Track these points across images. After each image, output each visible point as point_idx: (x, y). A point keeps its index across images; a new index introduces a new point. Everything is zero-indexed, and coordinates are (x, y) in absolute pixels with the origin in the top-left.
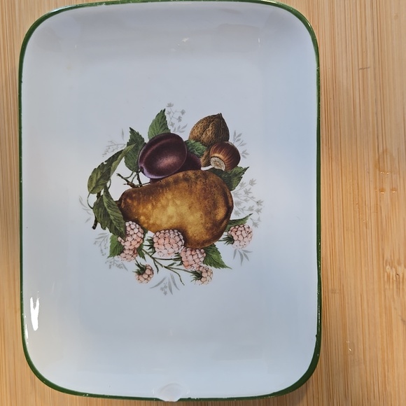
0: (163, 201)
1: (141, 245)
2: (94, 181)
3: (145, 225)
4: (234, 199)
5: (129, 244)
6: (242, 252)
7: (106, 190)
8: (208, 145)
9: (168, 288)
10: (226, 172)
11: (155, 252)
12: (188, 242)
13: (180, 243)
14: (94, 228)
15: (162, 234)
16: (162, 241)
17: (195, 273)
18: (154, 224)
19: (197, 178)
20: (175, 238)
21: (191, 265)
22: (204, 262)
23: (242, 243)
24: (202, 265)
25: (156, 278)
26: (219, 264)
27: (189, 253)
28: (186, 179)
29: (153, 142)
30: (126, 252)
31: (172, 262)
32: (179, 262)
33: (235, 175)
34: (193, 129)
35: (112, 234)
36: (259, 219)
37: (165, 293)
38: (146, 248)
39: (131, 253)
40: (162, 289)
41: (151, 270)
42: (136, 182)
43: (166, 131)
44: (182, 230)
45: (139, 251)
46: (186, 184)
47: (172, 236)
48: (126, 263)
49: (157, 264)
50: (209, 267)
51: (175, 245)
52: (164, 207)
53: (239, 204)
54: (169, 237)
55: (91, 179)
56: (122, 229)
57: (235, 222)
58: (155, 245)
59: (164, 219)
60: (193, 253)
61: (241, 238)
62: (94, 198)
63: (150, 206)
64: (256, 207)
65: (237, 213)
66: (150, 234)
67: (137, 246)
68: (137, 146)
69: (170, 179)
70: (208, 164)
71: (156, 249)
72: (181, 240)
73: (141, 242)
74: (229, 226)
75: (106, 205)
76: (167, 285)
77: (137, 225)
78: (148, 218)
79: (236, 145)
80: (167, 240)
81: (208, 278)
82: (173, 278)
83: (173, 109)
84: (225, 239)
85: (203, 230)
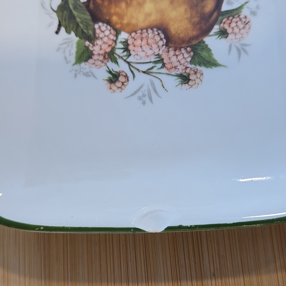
1: (113, 49)
3: (118, 26)
5: (97, 49)
6: (239, 46)
9: (146, 97)
11: (130, 55)
12: (170, 41)
13: (161, 43)
14: (57, 33)
15: (139, 35)
16: (138, 42)
17: (180, 76)
18: (128, 24)
20: (156, 39)
21: (175, 67)
22: (191, 62)
23: (239, 36)
24: (189, 65)
25: (132, 85)
26: (211, 63)
27: (172, 53)
30: (95, 57)
31: (151, 65)
32: (160, 65)
35: (77, 39)
36: (258, 7)
37: (144, 103)
38: (119, 52)
39: (101, 58)
40: (140, 98)
41: (126, 76)
44: (163, 28)
45: (110, 56)
47: (151, 35)
48: (95, 70)
49: (133, 69)
50: (198, 67)
51: (155, 46)
52: (141, 5)
54: (147, 37)
56: (91, 32)
57: (227, 12)
58: (131, 48)
59: (141, 17)
60: (177, 53)
61: (236, 30)
63: (123, 5)
66: (123, 36)
67: (108, 50)
71: (131, 52)
72: (161, 39)
73: (113, 45)
74: (220, 18)
75: (71, 7)
76: (146, 93)
77: (109, 27)
78: (121, 17)
80: (144, 42)
81: (198, 81)
82: (153, 84)
84: (216, 34)
85: (189, 26)
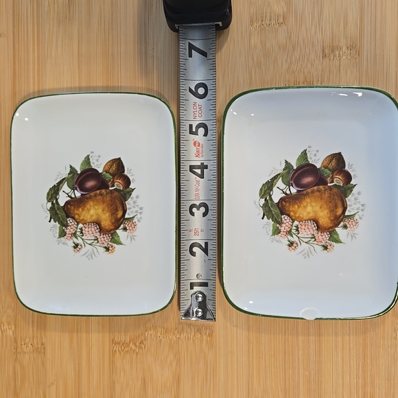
0: (305, 204)
1: (291, 229)
2: (263, 191)
3: (293, 218)
4: (348, 203)
5: (283, 228)
6: (352, 234)
7: (270, 196)
8: (333, 171)
9: (307, 255)
10: (343, 187)
11: (299, 233)
12: (319, 228)
13: (314, 229)
14: (263, 219)
15: (304, 223)
16: (303, 227)
17: (323, 246)
18: (298, 217)
19: (325, 190)
20: (312, 226)
21: (321, 242)
22: (329, 240)
23: (352, 229)
25: (300, 248)
26: (338, 241)
27: (320, 234)
28: (319, 191)
29: (298, 169)
30: (282, 233)
31: (309, 239)
32: (313, 240)
33: (349, 189)
34: (323, 161)
35: (273, 222)
36: (363, 215)
37: (305, 258)
38: (293, 231)
39: (285, 233)
40: (303, 255)
41: (297, 244)
42: (288, 192)
43: (307, 162)
44: (316, 221)
45: (289, 233)
46: (318, 194)
48: (281, 239)
49: (300, 241)
50: (332, 243)
51: (311, 230)
52: (305, 207)
53: (350, 206)
54: (308, 225)
55: (261, 189)
56: (280, 220)
57: (349, 216)
58: (299, 229)
59: (305, 214)
60: (322, 234)
61: (352, 226)
62: (263, 201)
63: (296, 206)
64: (361, 208)
65: (349, 211)
66: (296, 223)
67: (288, 230)
68: (289, 171)
69: (309, 190)
70: (332, 182)
72: (315, 227)
73: (291, 227)
74: (344, 219)
75: (270, 205)
76: (306, 253)
77: (289, 218)
78: (295, 213)
79: (349, 171)
80: (307, 227)
81: (331, 249)
82: (309, 248)
83: (312, 149)
84: (342, 227)
85: (329, 221)
